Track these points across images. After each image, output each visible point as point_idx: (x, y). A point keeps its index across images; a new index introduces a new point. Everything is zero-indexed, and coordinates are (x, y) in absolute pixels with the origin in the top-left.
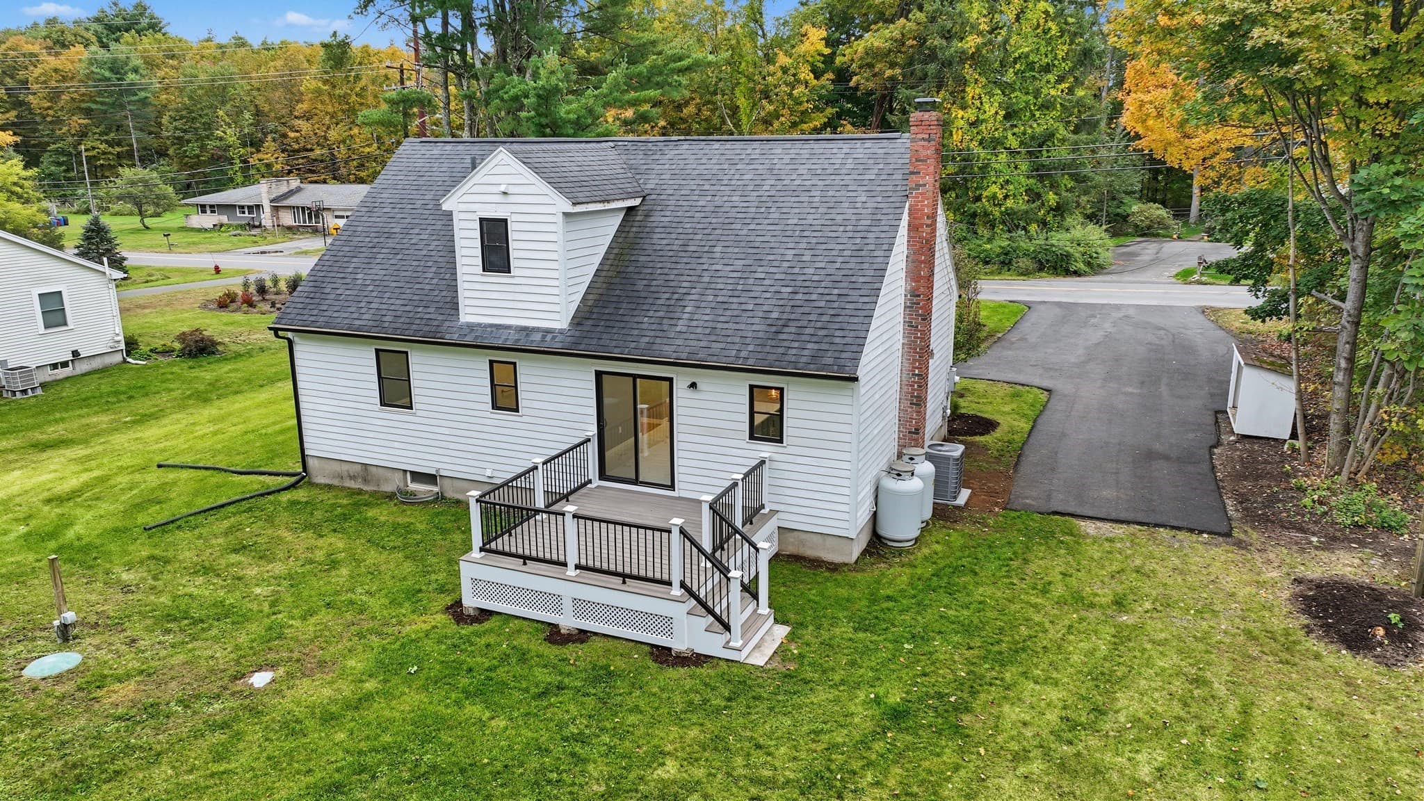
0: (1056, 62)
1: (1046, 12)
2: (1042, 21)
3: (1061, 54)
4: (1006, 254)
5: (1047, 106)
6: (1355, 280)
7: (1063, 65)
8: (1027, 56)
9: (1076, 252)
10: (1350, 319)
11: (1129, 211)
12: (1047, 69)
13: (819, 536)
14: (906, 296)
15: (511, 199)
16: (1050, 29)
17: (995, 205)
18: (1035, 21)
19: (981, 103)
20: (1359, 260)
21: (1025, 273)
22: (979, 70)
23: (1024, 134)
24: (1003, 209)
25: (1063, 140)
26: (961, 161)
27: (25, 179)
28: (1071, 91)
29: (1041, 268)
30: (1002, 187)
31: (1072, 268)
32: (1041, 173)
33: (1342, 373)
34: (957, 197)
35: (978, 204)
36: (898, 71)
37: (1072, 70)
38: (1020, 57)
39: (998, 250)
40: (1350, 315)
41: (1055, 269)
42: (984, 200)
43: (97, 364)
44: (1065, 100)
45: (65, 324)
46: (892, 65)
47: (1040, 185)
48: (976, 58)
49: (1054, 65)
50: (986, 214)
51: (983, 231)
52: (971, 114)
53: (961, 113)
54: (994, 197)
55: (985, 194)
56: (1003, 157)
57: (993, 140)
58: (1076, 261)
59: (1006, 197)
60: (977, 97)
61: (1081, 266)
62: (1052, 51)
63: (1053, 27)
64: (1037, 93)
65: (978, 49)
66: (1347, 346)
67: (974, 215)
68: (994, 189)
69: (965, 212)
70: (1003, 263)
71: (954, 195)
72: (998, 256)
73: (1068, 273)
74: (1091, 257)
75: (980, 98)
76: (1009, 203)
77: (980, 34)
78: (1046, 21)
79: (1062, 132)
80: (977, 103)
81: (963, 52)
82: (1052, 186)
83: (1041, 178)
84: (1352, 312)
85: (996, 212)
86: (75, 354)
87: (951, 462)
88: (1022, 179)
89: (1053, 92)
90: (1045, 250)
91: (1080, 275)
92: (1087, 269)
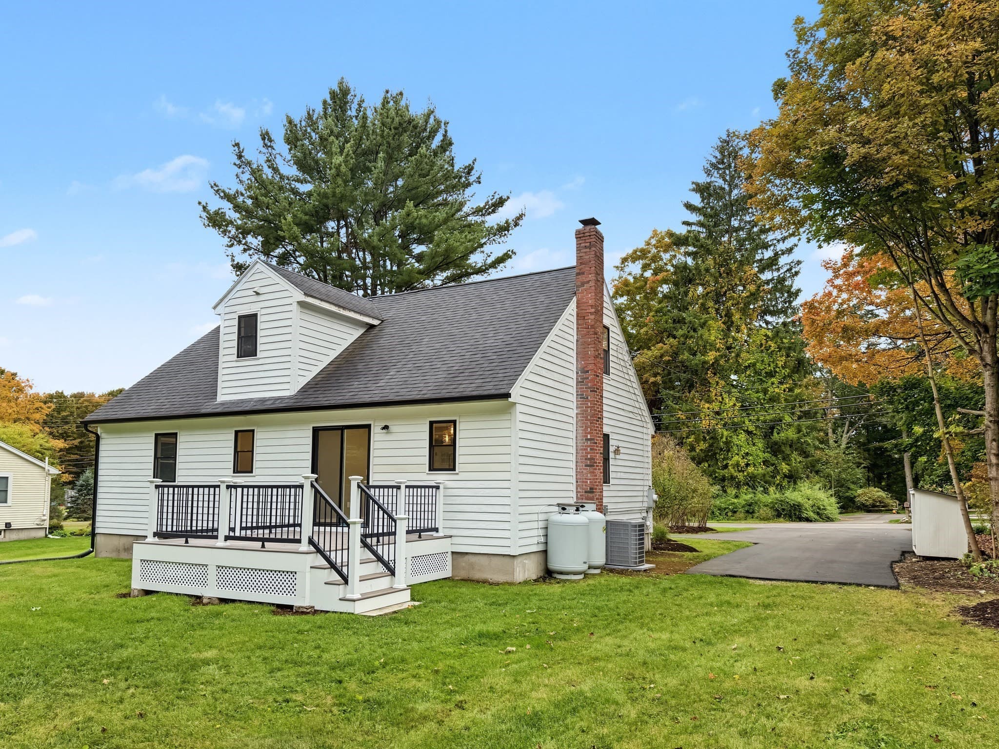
0: (778, 370)
1: (766, 335)
2: (764, 342)
3: (780, 364)
4: (750, 505)
5: (773, 399)
6: (989, 385)
7: (783, 371)
8: (754, 365)
9: (807, 504)
10: (991, 419)
11: (856, 494)
12: (771, 374)
13: (485, 557)
14: (577, 373)
15: (261, 298)
16: (770, 346)
17: (740, 472)
18: (758, 342)
19: (723, 399)
20: (988, 367)
21: (766, 519)
22: (718, 375)
23: (758, 420)
24: (745, 474)
25: (790, 425)
26: (710, 439)
27: (45, 449)
28: (791, 390)
29: (779, 515)
30: (743, 458)
31: (804, 515)
32: (775, 449)
33: (994, 469)
34: (709, 466)
35: (726, 471)
36: (659, 378)
37: (790, 376)
38: (749, 366)
39: (744, 503)
40: (991, 416)
41: (790, 517)
42: (730, 467)
43: (23, 535)
44: (786, 395)
45: (6, 502)
46: (655, 375)
47: (774, 458)
48: (715, 367)
49: (776, 372)
50: (732, 478)
51: (732, 491)
52: (716, 406)
53: (707, 405)
54: (738, 465)
55: (730, 463)
56: (743, 436)
57: (734, 424)
58: (806, 509)
59: (747, 465)
60: (719, 394)
61: (811, 514)
62: (773, 362)
63: (773, 345)
64: (765, 391)
65: (716, 360)
66: (994, 443)
67: (723, 479)
68: (736, 458)
69: (716, 477)
70: (747, 512)
71: (706, 465)
72: (743, 507)
73: (800, 519)
74: (819, 508)
75: (721, 395)
76: (751, 469)
77: (718, 350)
78: (767, 342)
79: (788, 419)
80: (720, 398)
81: (705, 362)
82: (784, 459)
83: (775, 453)
84: (992, 412)
85: (740, 476)
86: (8, 525)
87: (630, 528)
88: (761, 454)
89: (777, 390)
90: (781, 501)
91: (811, 521)
92: (816, 517)
